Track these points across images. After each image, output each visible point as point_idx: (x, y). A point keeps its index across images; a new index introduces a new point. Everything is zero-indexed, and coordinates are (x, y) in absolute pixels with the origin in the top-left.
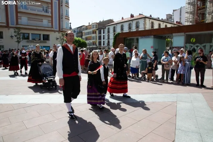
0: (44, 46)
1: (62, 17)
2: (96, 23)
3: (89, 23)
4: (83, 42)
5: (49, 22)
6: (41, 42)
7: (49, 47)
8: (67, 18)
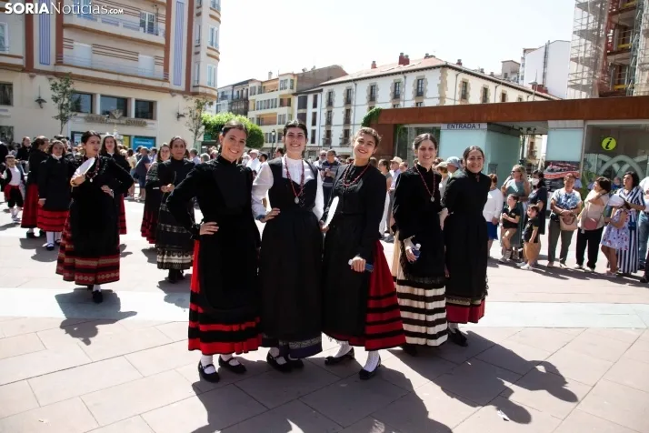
0: (136, 137)
1: (198, 49)
2: (294, 75)
3: (270, 73)
4: (252, 131)
5: (156, 64)
6: (129, 123)
7: (153, 139)
8: (214, 53)
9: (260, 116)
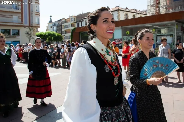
0: (13, 41)
1: (32, 13)
2: (75, 16)
3: (69, 16)
4: (58, 36)
5: (19, 18)
7: (19, 41)
8: (37, 13)
9: (66, 30)
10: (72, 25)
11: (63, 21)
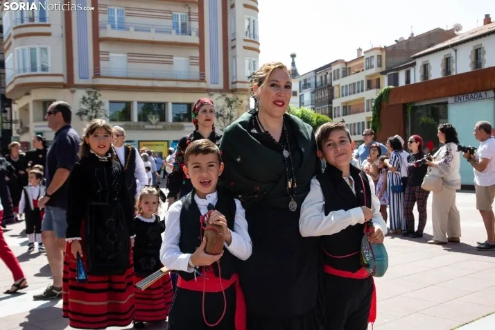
0: (175, 141)
1: (233, 44)
2: (381, 49)
3: (359, 50)
4: (318, 123)
8: (252, 45)
9: (346, 103)
10: (371, 84)
11: (338, 70)
